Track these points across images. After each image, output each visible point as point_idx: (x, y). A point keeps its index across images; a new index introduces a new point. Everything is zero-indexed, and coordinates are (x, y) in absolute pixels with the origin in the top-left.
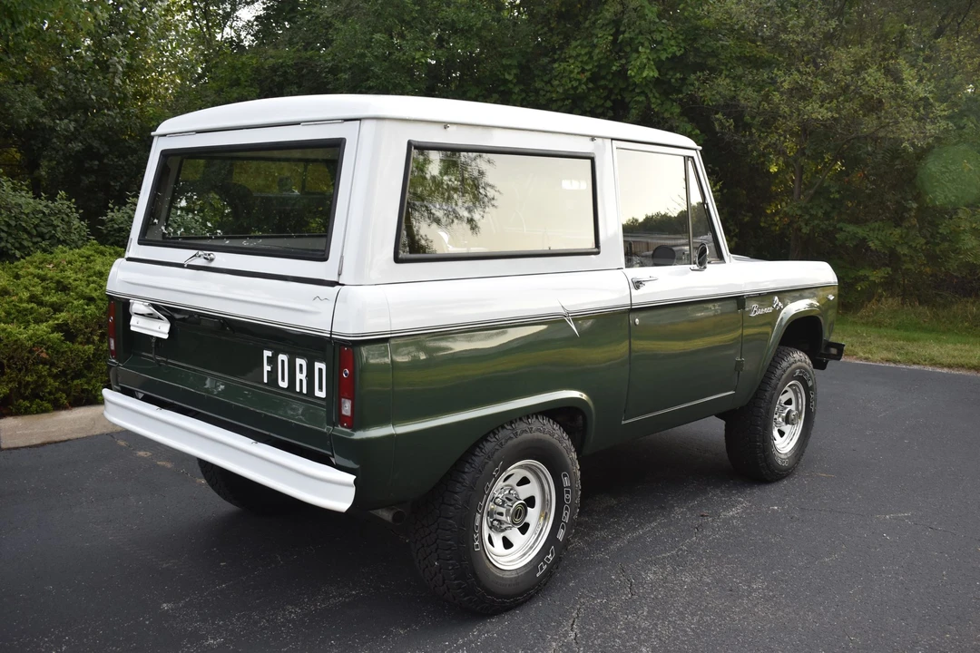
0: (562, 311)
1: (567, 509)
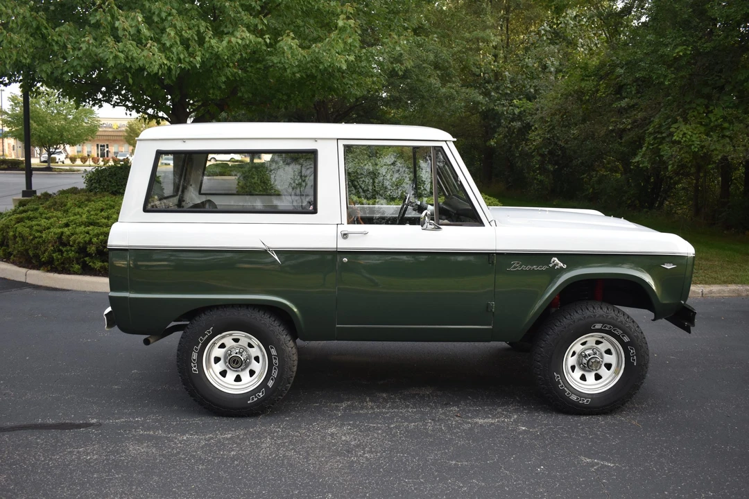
0: (264, 247)
1: (275, 369)
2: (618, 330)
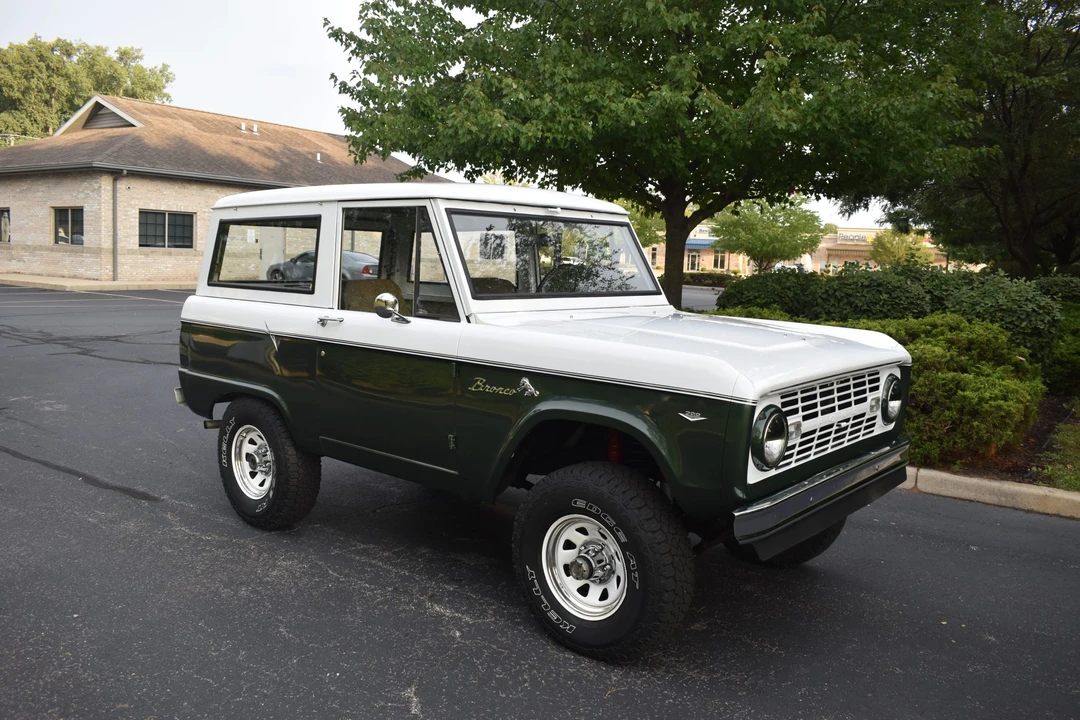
0: (266, 330)
2: (609, 517)
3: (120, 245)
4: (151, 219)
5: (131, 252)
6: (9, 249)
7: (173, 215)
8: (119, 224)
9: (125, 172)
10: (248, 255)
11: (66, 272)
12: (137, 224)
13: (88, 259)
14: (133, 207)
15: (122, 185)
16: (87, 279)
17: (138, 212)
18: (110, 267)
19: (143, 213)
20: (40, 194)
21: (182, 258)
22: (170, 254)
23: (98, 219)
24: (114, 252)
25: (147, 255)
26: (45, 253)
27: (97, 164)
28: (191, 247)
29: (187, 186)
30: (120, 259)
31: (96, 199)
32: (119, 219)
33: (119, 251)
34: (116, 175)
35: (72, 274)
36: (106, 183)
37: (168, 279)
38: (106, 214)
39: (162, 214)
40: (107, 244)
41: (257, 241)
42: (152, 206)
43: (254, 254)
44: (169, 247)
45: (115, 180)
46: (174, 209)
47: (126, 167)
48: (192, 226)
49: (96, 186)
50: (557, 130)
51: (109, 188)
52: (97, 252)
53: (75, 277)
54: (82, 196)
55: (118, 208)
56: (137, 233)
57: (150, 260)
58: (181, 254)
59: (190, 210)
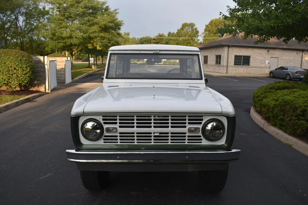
3: (229, 65)
4: (238, 58)
5: (232, 66)
6: (207, 65)
7: (244, 57)
8: (229, 59)
9: (231, 46)
10: (266, 68)
11: (217, 71)
12: (234, 59)
13: (221, 68)
14: (233, 54)
15: (230, 49)
16: (221, 73)
17: (234, 56)
18: (226, 70)
19: (236, 56)
20: (213, 52)
21: (246, 68)
22: (242, 67)
23: (224, 58)
24: (227, 66)
25: (236, 67)
26: (213, 66)
27: (223, 44)
28: (249, 65)
29: (249, 49)
30: (229, 68)
31: (224, 53)
32: (229, 58)
33: (228, 66)
34: (229, 46)
35: (218, 72)
36: (226, 49)
37: (241, 74)
38: (226, 56)
39: (241, 56)
40: (225, 64)
41: (269, 64)
42: (238, 54)
43: (268, 67)
44: (242, 65)
45: (229, 48)
46: (244, 55)
47: (231, 44)
48: (249, 60)
49: (224, 49)
50: (279, 23)
51: (227, 50)
52: (223, 66)
53: (218, 73)
54: (221, 52)
55: (229, 55)
56: (234, 61)
57: (237, 68)
58: (246, 67)
59: (249, 55)
